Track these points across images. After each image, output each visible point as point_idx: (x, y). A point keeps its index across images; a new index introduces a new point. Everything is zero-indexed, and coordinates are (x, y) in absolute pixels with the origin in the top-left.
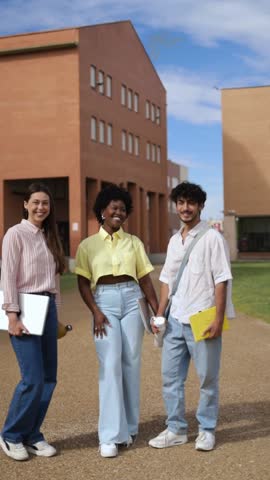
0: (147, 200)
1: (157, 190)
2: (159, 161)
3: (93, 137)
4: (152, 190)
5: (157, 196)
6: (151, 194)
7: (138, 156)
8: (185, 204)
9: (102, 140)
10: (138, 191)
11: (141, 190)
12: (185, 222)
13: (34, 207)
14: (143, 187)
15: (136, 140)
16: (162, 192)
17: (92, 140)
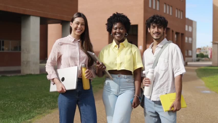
0: (176, 36)
1: (180, 31)
2: (181, 18)
3: (150, 6)
4: (178, 31)
5: (180, 35)
6: (177, 33)
7: (171, 16)
8: (156, 28)
9: (154, 7)
10: (171, 32)
11: (173, 31)
12: (156, 40)
13: (75, 26)
14: (173, 30)
15: (171, 8)
16: (183, 33)
17: (150, 8)
